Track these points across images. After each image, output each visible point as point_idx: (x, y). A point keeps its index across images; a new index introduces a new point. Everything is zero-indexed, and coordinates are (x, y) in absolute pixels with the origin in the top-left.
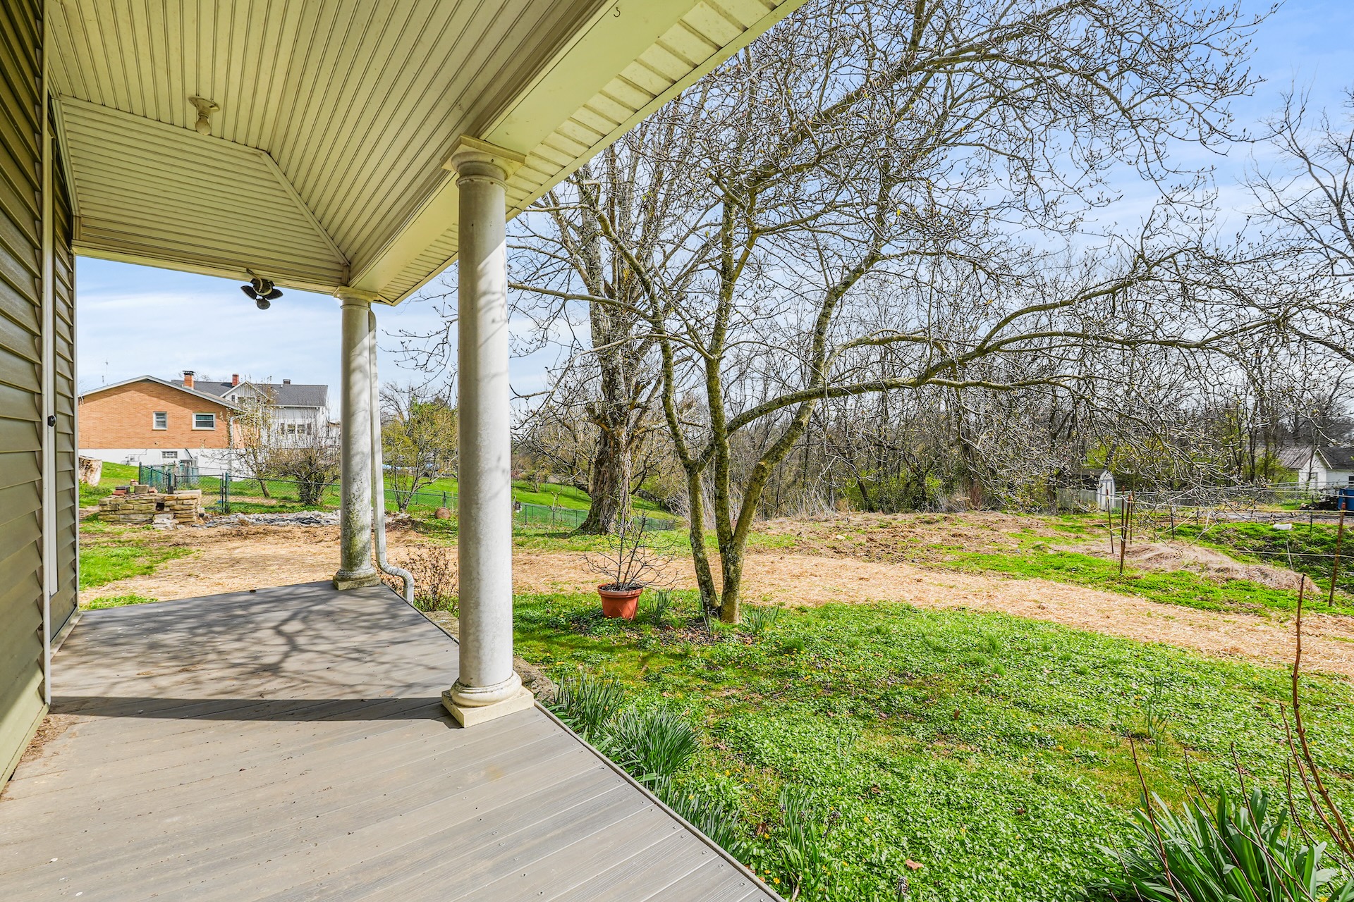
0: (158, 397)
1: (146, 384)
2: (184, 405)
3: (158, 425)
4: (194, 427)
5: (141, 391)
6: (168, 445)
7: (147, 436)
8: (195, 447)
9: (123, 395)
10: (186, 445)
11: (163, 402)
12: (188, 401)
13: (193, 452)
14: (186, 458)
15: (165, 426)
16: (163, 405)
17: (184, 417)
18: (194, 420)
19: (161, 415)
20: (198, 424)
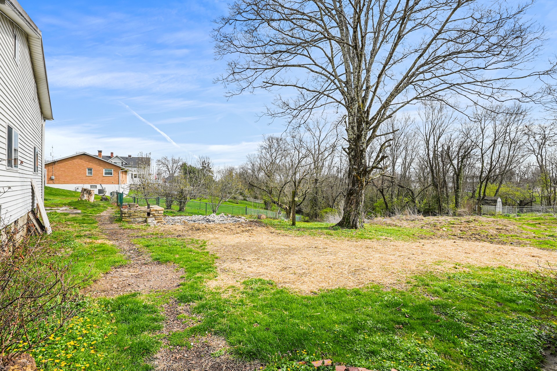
0: (89, 162)
1: (84, 156)
2: (100, 165)
3: (88, 174)
4: (104, 175)
5: (81, 159)
6: (93, 183)
7: (84, 178)
8: (104, 184)
9: (74, 160)
10: (101, 182)
11: (91, 164)
12: (102, 163)
13: (104, 186)
14: (101, 188)
15: (91, 174)
16: (91, 165)
17: (100, 171)
18: (104, 172)
19: (90, 169)
20: (106, 174)
